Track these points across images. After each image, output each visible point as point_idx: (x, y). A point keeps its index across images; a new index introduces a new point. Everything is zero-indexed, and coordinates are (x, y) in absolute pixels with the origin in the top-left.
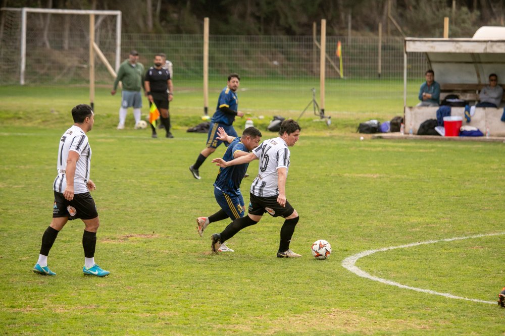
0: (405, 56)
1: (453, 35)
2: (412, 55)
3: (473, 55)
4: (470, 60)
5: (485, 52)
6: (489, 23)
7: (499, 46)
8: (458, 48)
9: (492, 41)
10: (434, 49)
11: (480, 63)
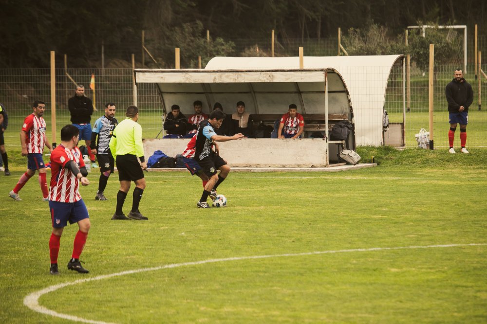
0: (135, 87)
1: (184, 64)
2: (141, 86)
3: (203, 85)
4: (202, 91)
5: (215, 82)
6: (243, 54)
7: (227, 77)
8: (187, 78)
9: (221, 71)
10: (164, 80)
11: (211, 93)
